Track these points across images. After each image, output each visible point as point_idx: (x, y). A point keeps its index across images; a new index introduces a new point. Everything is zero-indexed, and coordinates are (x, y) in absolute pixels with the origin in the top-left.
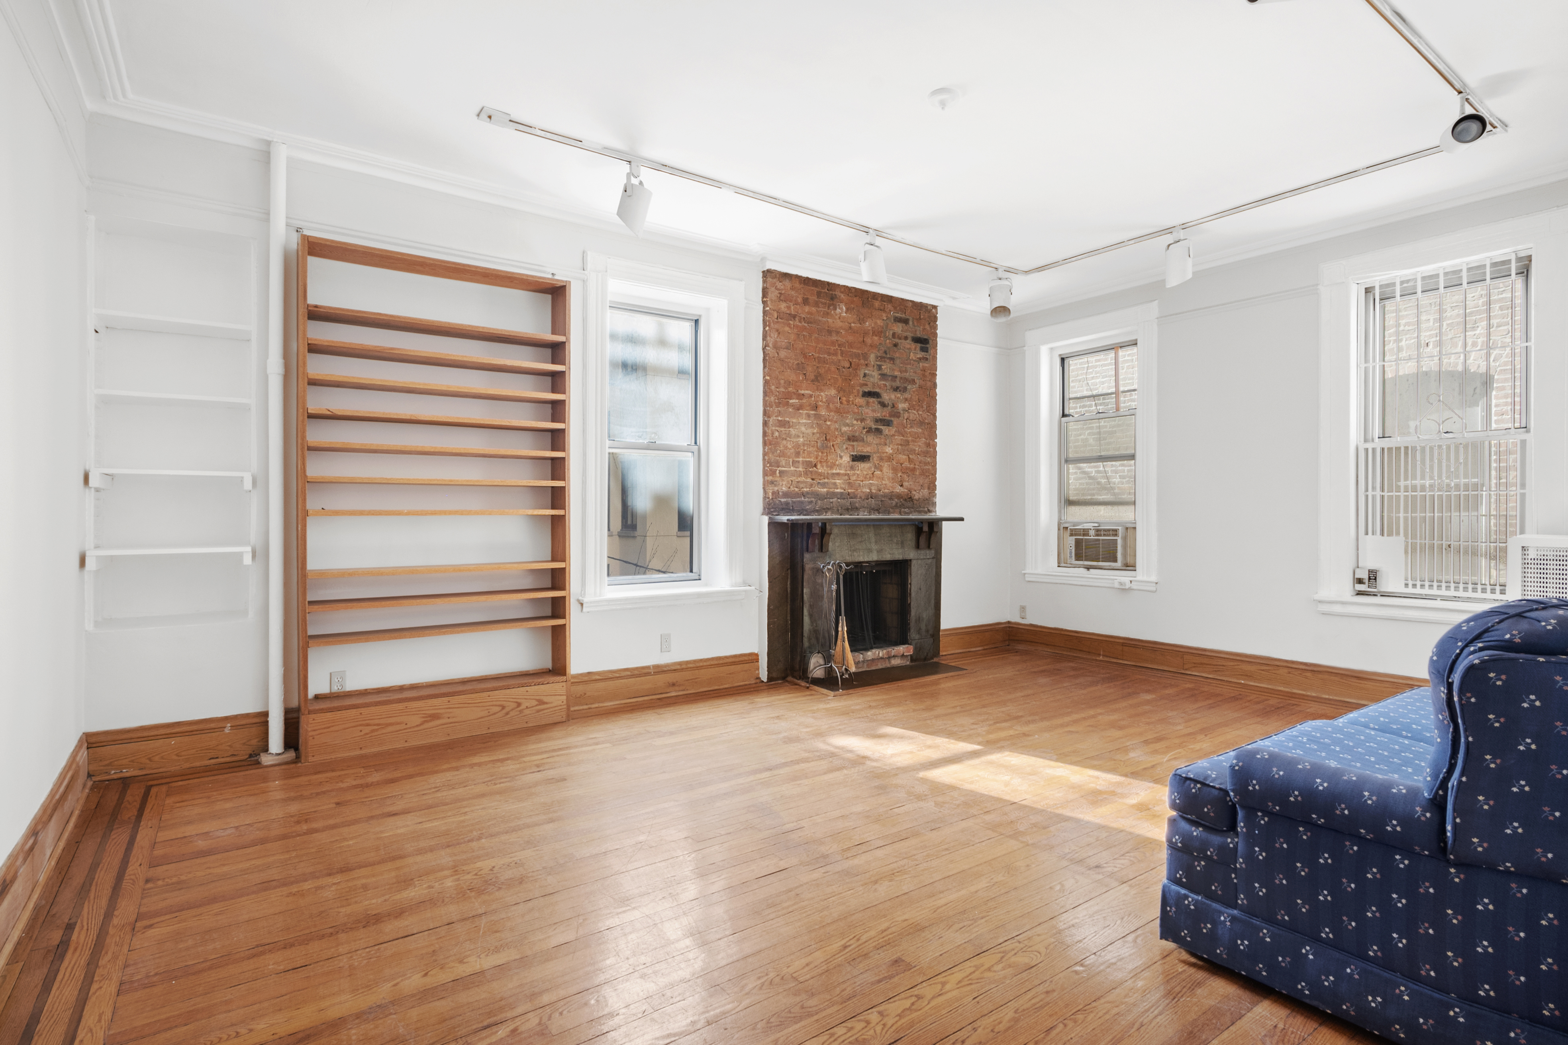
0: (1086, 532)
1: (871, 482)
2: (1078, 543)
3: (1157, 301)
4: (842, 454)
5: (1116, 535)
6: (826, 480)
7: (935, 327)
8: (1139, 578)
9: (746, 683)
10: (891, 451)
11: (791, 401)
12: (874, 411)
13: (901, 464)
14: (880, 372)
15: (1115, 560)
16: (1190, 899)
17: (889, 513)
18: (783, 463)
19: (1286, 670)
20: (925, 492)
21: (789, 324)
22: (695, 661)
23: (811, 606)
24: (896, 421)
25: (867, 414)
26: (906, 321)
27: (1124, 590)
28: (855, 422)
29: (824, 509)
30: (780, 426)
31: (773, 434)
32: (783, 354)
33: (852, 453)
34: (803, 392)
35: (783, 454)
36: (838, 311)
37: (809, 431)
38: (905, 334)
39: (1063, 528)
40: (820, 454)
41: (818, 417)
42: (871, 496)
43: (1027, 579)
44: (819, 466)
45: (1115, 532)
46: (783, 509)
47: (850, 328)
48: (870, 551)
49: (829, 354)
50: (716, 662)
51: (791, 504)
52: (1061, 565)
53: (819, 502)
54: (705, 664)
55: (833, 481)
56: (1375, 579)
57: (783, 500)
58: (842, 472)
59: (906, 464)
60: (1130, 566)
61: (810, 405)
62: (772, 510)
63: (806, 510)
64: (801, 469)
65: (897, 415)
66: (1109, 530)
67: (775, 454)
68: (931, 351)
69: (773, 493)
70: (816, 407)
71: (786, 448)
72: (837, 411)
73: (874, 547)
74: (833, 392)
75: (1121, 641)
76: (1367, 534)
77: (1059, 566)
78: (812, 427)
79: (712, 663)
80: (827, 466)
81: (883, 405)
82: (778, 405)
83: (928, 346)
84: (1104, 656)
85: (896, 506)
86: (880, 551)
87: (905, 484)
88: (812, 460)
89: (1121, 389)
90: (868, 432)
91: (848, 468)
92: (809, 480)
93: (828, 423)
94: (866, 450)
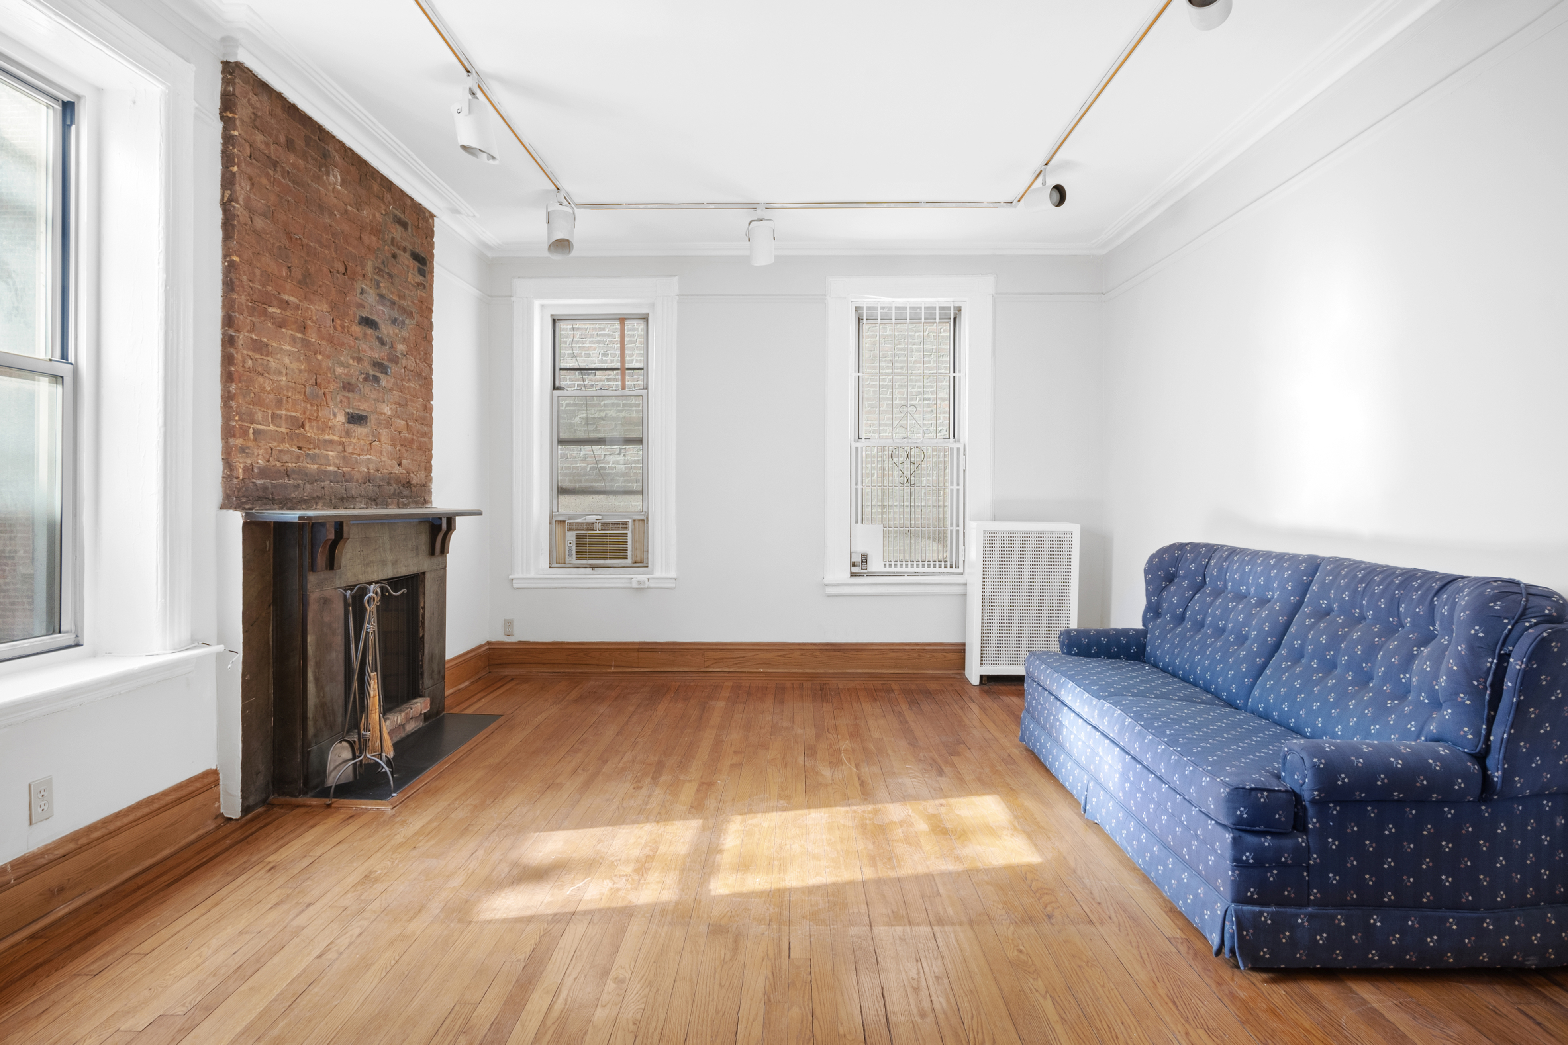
0: (590, 526)
1: (369, 456)
2: (580, 539)
3: (677, 277)
4: (336, 410)
5: (626, 528)
6: (317, 451)
7: (431, 245)
8: (657, 574)
9: (201, 832)
10: (389, 413)
11: (271, 310)
12: (371, 348)
13: (400, 432)
14: (378, 291)
15: (625, 557)
16: (1265, 914)
17: (386, 505)
18: (259, 416)
19: (799, 653)
20: (422, 474)
21: (268, 174)
22: (105, 822)
23: (318, 665)
24: (393, 369)
25: (365, 352)
26: (404, 225)
27: (640, 589)
28: (351, 361)
29: (313, 498)
30: (254, 350)
31: (244, 362)
32: (259, 223)
33: (347, 410)
34: (286, 297)
35: (258, 401)
36: (332, 178)
37: (294, 365)
38: (404, 244)
39: (558, 523)
40: (309, 406)
41: (306, 343)
42: (368, 479)
43: (515, 586)
44: (307, 427)
45: (625, 525)
46: (259, 498)
47: (346, 211)
48: (384, 563)
49: (322, 245)
50: (146, 810)
51: (270, 490)
52: (553, 566)
53: (308, 486)
54: (126, 820)
55: (326, 452)
56: (866, 562)
57: (259, 482)
58: (336, 438)
59: (405, 434)
60: (641, 562)
61: (296, 322)
62: (244, 500)
63: (291, 500)
64: (284, 430)
65: (395, 360)
66: (617, 523)
67: (248, 399)
68: (428, 277)
69: (245, 469)
70: (304, 328)
71: (263, 390)
72: (331, 341)
73: (390, 557)
74: (325, 307)
75: (637, 647)
76: (857, 522)
77: (550, 567)
78: (298, 360)
79: (139, 813)
80: (318, 428)
81: (382, 342)
82: (252, 311)
83: (425, 268)
84: (616, 666)
85: (394, 494)
86: (395, 563)
87: (404, 462)
88: (298, 415)
89: (627, 366)
90: (366, 379)
91: (343, 433)
92: (295, 449)
93: (320, 357)
94: (363, 407)
